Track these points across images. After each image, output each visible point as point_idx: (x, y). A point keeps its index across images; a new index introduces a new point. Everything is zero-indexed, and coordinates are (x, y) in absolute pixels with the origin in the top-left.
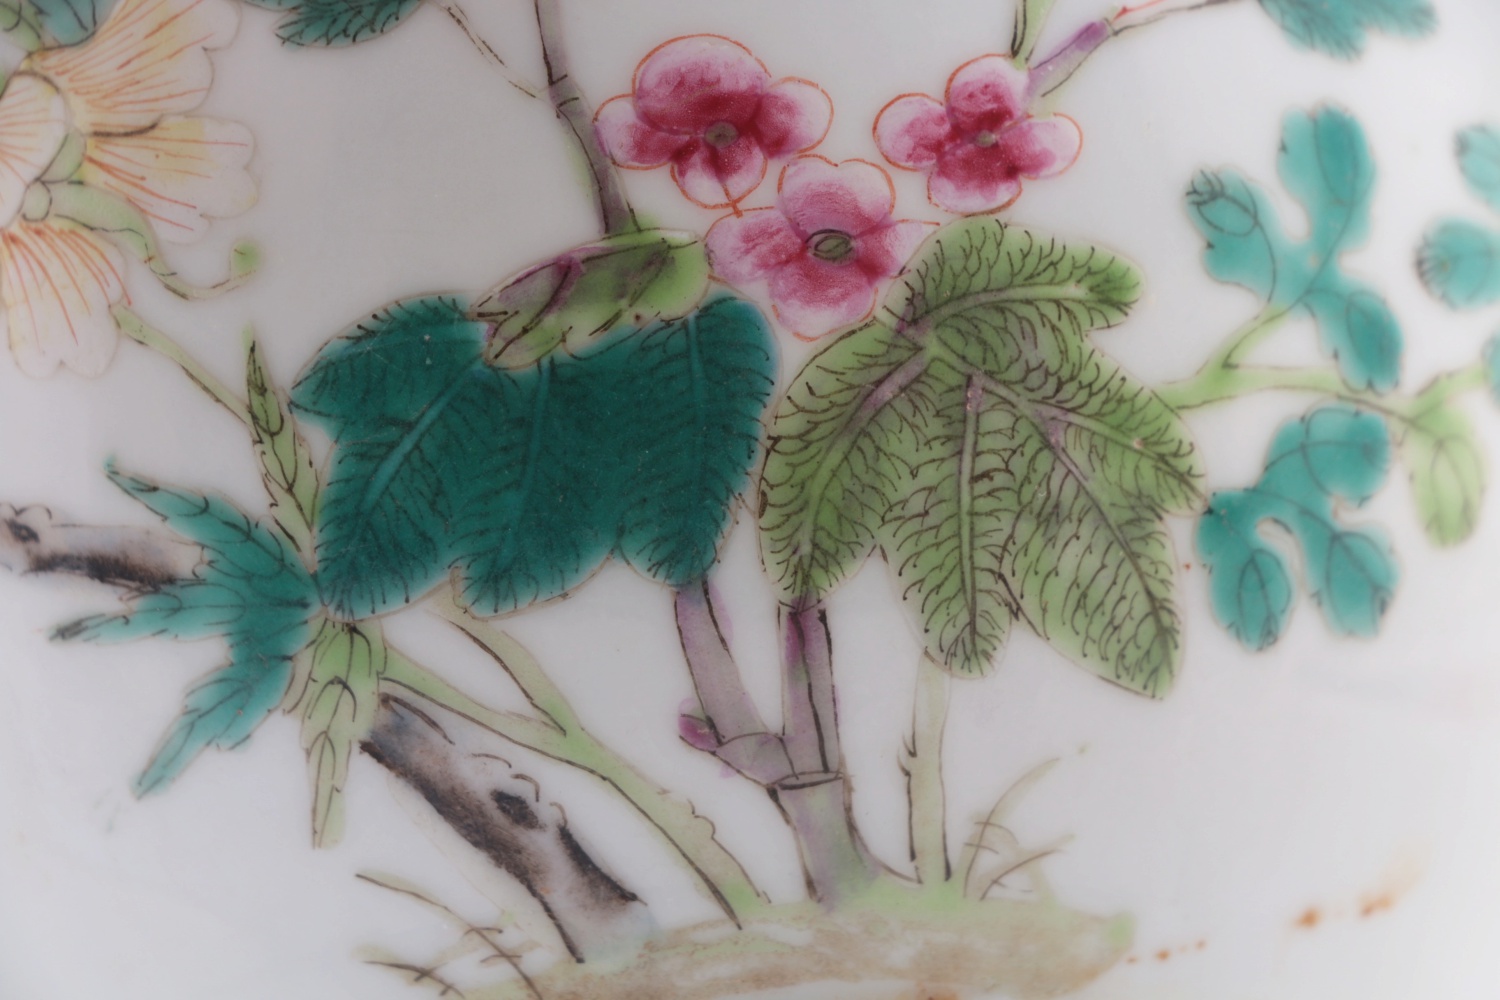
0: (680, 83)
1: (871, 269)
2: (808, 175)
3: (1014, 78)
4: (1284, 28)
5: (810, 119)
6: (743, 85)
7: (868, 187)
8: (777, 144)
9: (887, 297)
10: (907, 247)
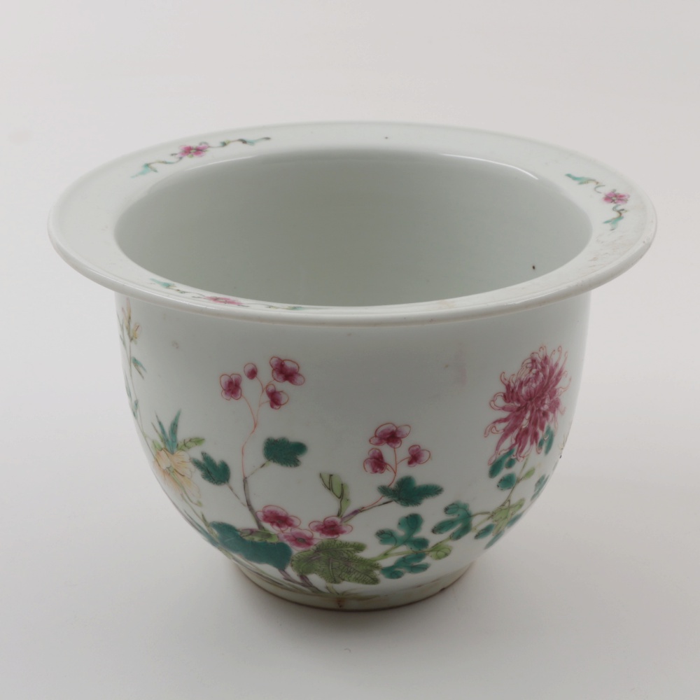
0: (271, 512)
1: (309, 544)
2: (295, 531)
3: (338, 520)
4: (402, 505)
5: (296, 522)
6: (284, 515)
7: (308, 534)
8: (290, 525)
9: (312, 548)
10: (315, 542)
